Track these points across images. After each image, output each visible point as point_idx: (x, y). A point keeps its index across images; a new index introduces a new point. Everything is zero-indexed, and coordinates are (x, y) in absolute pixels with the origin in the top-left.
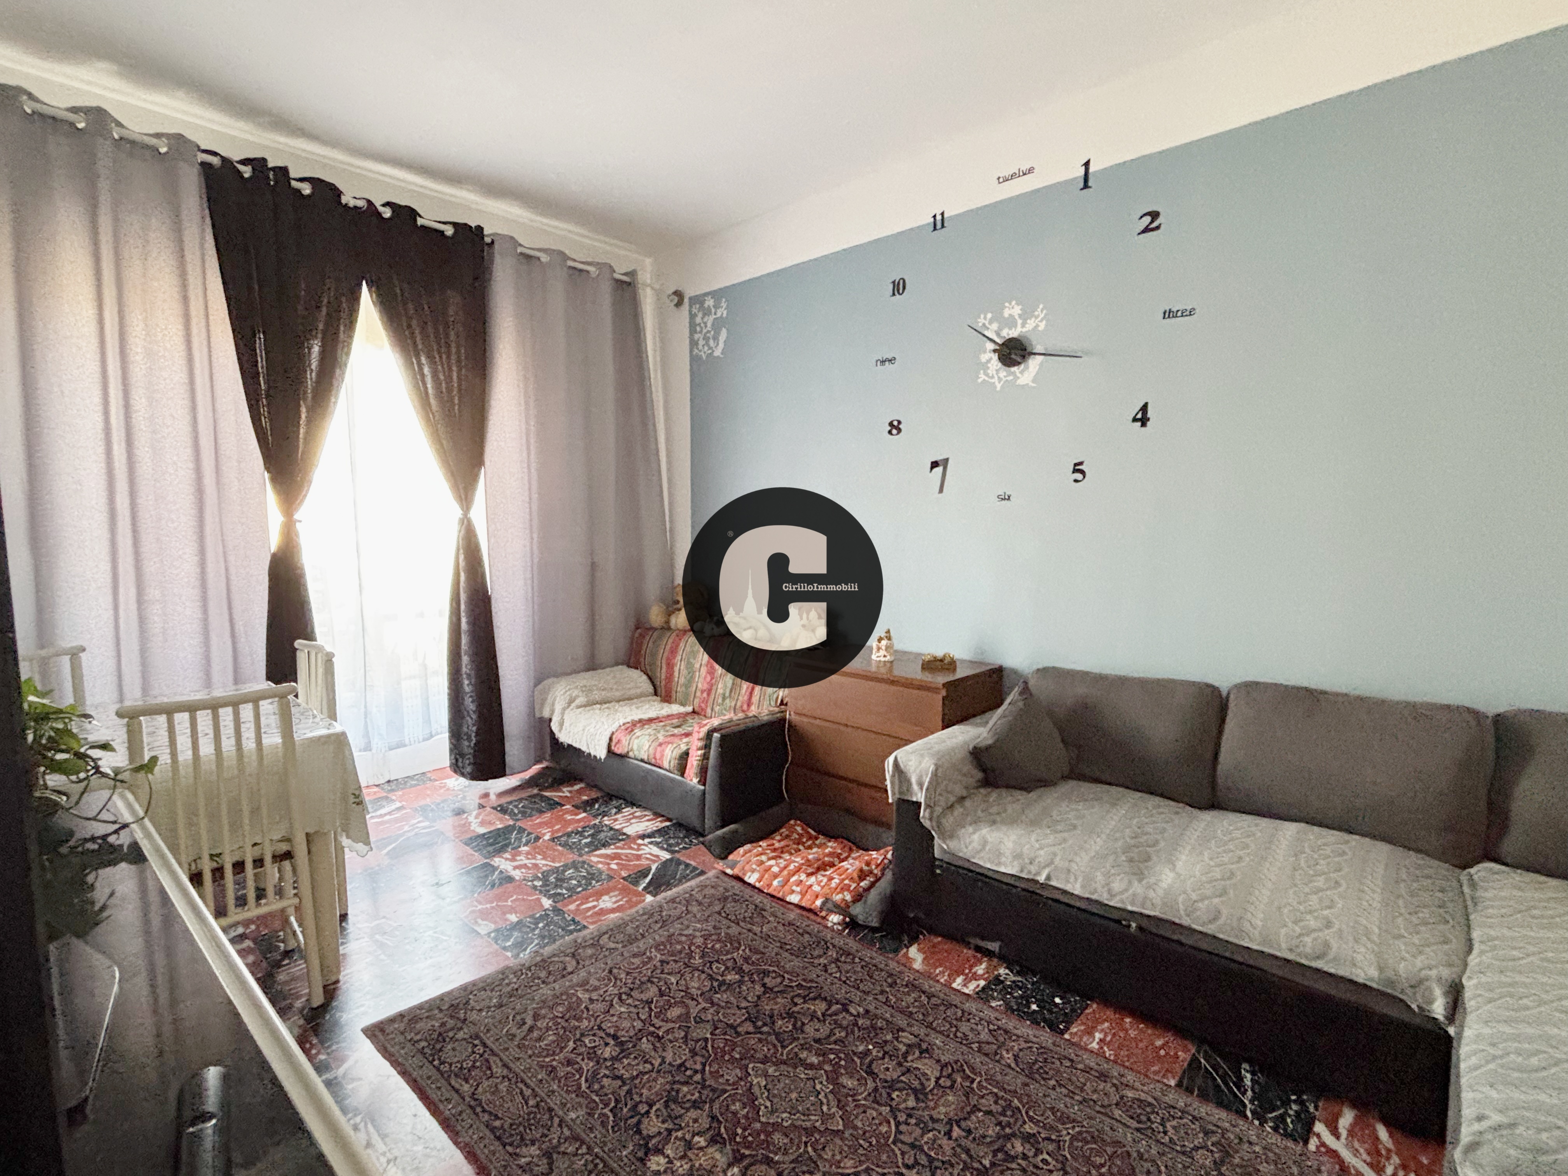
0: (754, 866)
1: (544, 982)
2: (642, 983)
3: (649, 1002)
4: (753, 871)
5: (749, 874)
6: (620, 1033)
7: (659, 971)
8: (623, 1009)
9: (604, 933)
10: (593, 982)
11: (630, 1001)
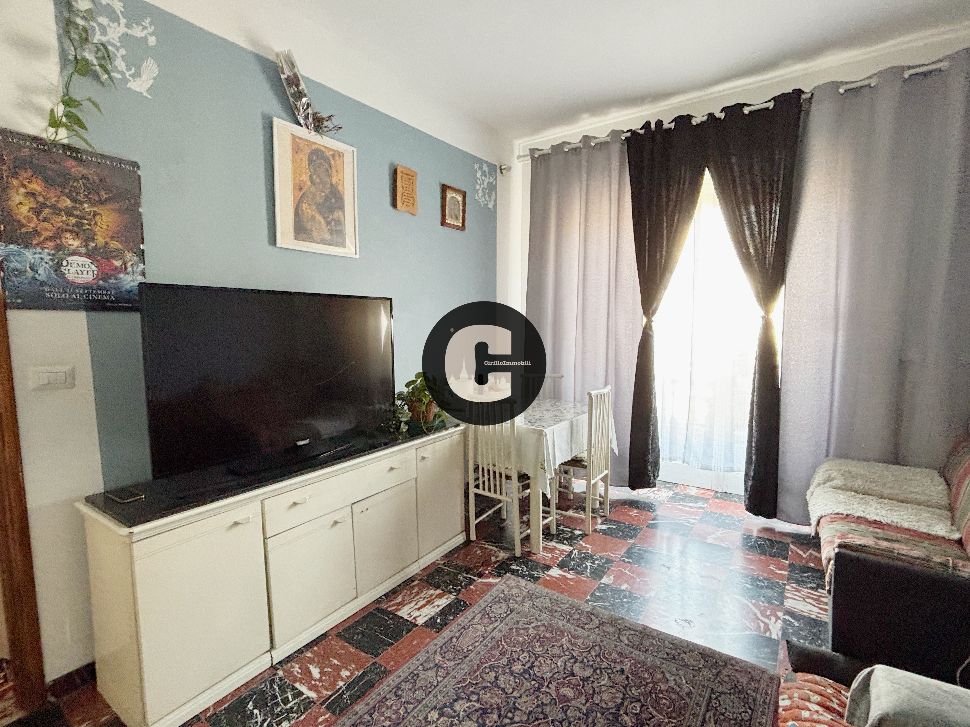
0: (796, 695)
1: (569, 620)
2: (592, 666)
3: (572, 674)
4: (790, 698)
5: (785, 696)
6: (536, 669)
7: (610, 671)
8: (559, 664)
9: (634, 630)
10: (580, 642)
11: (569, 665)
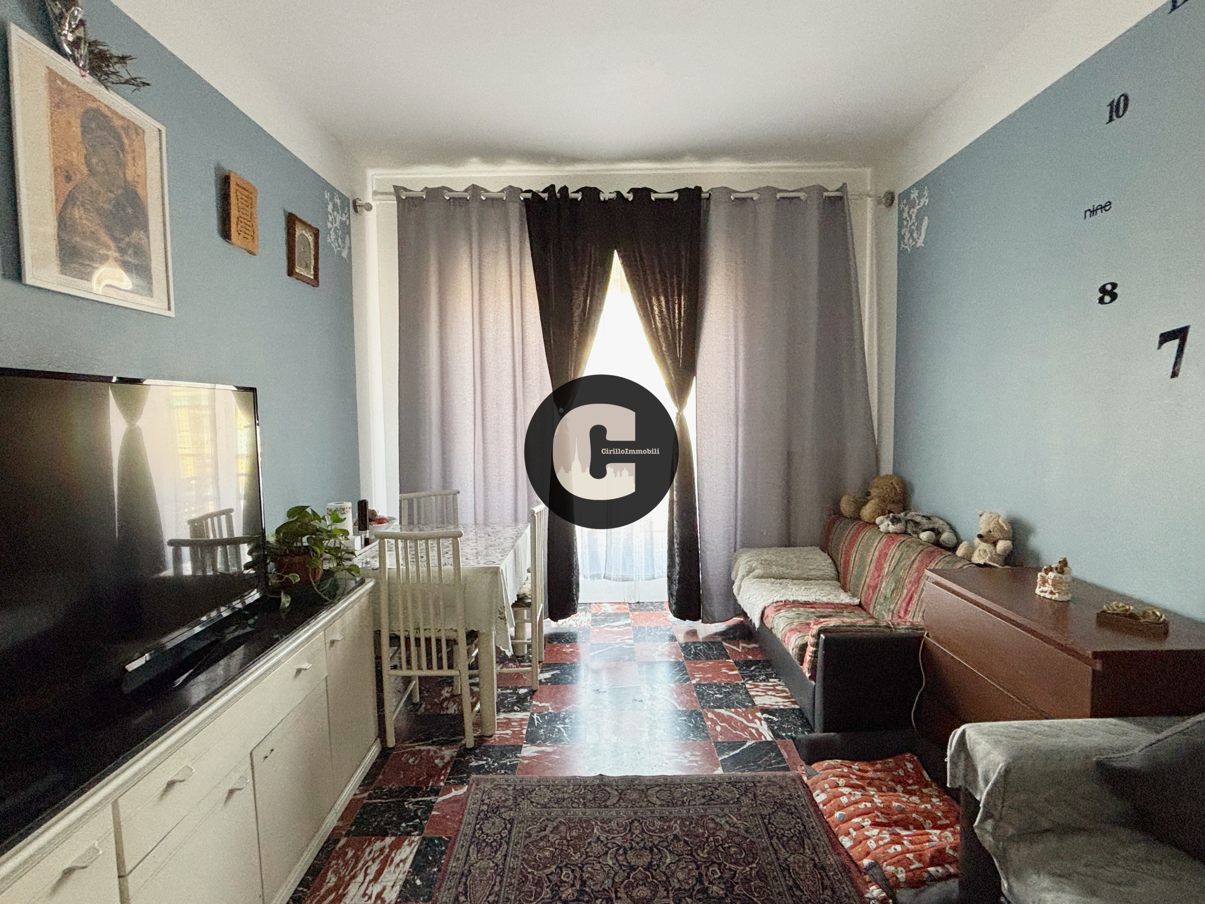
0: (826, 786)
1: (584, 804)
3: (633, 868)
4: (823, 791)
5: (818, 792)
6: (590, 883)
7: (666, 844)
8: (610, 863)
11: (621, 858)
